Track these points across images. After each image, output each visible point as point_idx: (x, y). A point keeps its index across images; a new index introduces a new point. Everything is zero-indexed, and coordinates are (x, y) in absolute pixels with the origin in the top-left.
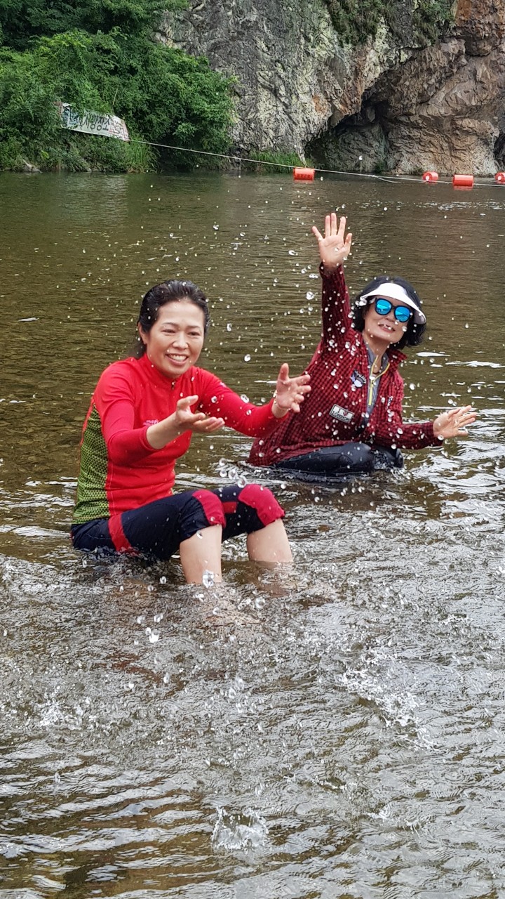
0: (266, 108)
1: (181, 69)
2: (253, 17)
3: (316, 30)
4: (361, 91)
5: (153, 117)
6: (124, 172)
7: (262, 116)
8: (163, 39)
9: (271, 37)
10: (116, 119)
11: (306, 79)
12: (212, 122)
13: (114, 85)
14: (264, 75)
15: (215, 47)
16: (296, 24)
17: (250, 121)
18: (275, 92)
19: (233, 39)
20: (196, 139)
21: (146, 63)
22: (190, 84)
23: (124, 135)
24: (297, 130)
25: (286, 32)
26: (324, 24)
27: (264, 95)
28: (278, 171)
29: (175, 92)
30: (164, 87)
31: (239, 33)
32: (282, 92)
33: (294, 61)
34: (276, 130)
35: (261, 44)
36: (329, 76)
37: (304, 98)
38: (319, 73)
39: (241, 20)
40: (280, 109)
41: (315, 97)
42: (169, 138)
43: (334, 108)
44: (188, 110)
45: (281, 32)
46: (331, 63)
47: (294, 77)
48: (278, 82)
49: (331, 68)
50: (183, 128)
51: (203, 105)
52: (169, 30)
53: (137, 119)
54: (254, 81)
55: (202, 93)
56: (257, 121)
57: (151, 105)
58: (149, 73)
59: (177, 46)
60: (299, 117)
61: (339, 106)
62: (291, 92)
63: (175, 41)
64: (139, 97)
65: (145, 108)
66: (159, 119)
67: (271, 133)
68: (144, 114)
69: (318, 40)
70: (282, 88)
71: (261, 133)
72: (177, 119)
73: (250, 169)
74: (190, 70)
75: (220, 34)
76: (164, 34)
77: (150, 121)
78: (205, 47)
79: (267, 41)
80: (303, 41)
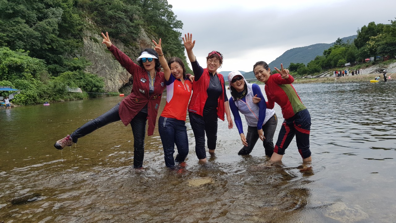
0: (110, 83)
1: (92, 77)
2: (105, 66)
3: (118, 67)
4: (129, 78)
5: (87, 87)
6: (83, 99)
7: (109, 85)
8: (86, 72)
9: (109, 69)
10: (79, 88)
11: (117, 77)
12: (100, 87)
13: (78, 81)
14: (108, 77)
15: (97, 72)
16: (114, 66)
17: (107, 86)
18: (111, 80)
19: (101, 70)
20: (97, 91)
21: (84, 76)
22: (94, 80)
23: (81, 92)
24: (117, 87)
25: (112, 68)
26: (119, 66)
27: (109, 81)
28: (114, 95)
29: (91, 82)
30: (89, 81)
31: (102, 69)
32: (113, 80)
33: (114, 73)
34: (112, 87)
35: (107, 71)
36: (122, 76)
37: (117, 81)
38: (120, 75)
39: (102, 66)
40: (113, 83)
41: (119, 80)
42: (91, 91)
43: (124, 82)
44: (95, 85)
45: (111, 68)
46: (122, 73)
47: (115, 77)
48: (112, 78)
49: (122, 74)
50: (94, 89)
51: (97, 84)
52: (87, 70)
53: (84, 88)
54: (106, 78)
55: (97, 81)
56: (108, 86)
57: (86, 85)
58: (85, 78)
59: (89, 73)
60: (117, 84)
61: (125, 81)
62: (114, 80)
63: (89, 72)
64: (84, 84)
65: (85, 86)
66: (89, 88)
67: (111, 88)
68: (85, 87)
69: (119, 69)
70: (113, 79)
71: (109, 88)
72: (92, 87)
73: (108, 96)
74: (94, 77)
75: (98, 69)
76: (86, 71)
77: (87, 88)
78: (95, 72)
79: (108, 70)
80: (115, 69)
